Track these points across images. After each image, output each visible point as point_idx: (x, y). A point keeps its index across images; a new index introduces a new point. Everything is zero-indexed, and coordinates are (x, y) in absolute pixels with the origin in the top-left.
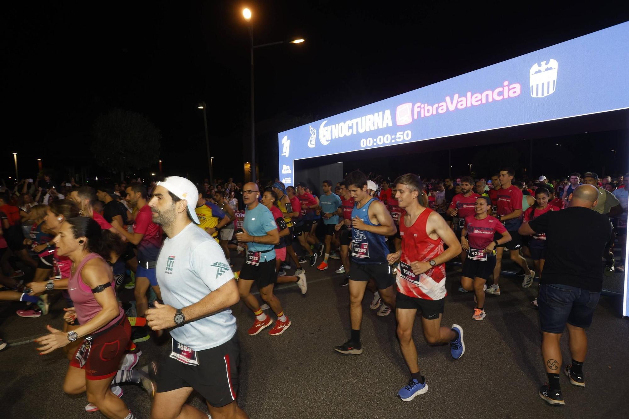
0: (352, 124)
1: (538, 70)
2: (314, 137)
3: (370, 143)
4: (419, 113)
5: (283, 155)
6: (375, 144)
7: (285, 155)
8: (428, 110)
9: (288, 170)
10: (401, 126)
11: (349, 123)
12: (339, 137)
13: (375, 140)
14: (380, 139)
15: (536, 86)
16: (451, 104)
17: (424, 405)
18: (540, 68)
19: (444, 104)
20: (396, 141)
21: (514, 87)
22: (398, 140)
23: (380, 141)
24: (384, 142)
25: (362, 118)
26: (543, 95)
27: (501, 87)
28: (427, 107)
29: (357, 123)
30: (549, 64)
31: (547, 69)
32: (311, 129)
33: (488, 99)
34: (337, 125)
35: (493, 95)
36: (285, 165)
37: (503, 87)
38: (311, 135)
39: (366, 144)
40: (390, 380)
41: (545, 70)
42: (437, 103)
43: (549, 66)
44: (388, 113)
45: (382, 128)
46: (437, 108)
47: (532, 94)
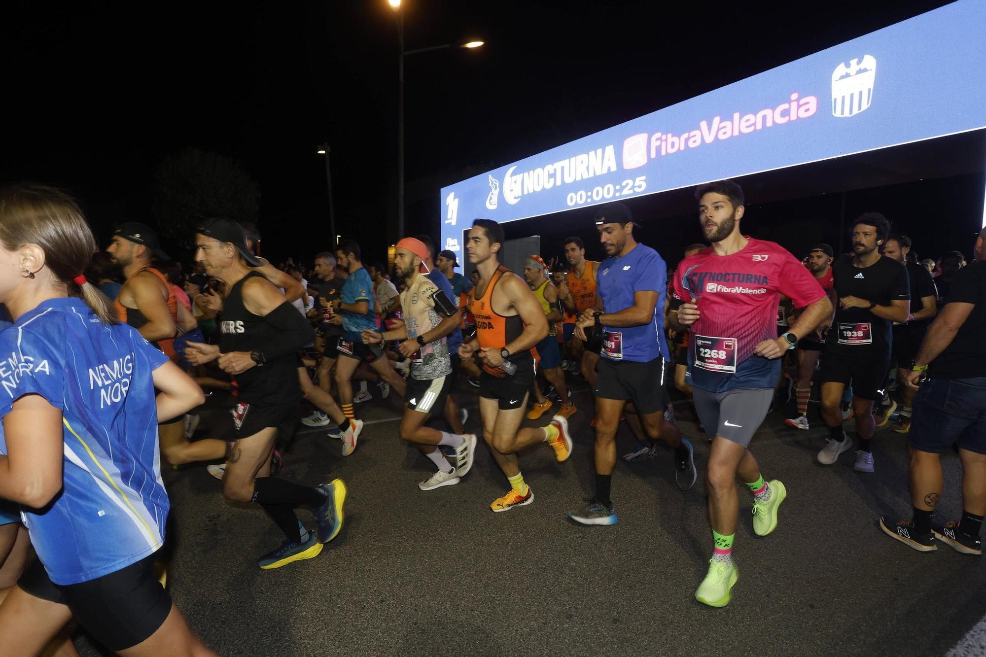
0: (555, 170)
1: (844, 74)
2: (495, 193)
3: (581, 199)
4: (658, 149)
5: (447, 222)
6: (589, 200)
7: (451, 223)
8: (673, 144)
9: (456, 244)
10: (630, 170)
11: (550, 168)
12: (534, 190)
13: (589, 194)
14: (598, 192)
15: (841, 100)
16: (708, 133)
18: (848, 71)
19: (697, 133)
20: (621, 195)
21: (807, 101)
22: (624, 193)
23: (597, 196)
24: (603, 196)
25: (570, 160)
26: (851, 111)
27: (787, 103)
28: (671, 139)
29: (563, 168)
30: (863, 62)
31: (860, 71)
32: (491, 180)
33: (765, 123)
34: (531, 172)
35: (773, 116)
36: (450, 237)
37: (789, 102)
38: (492, 189)
39: (576, 201)
41: (855, 73)
42: (686, 132)
43: (863, 66)
44: (610, 150)
45: (602, 175)
46: (687, 140)
47: (835, 113)
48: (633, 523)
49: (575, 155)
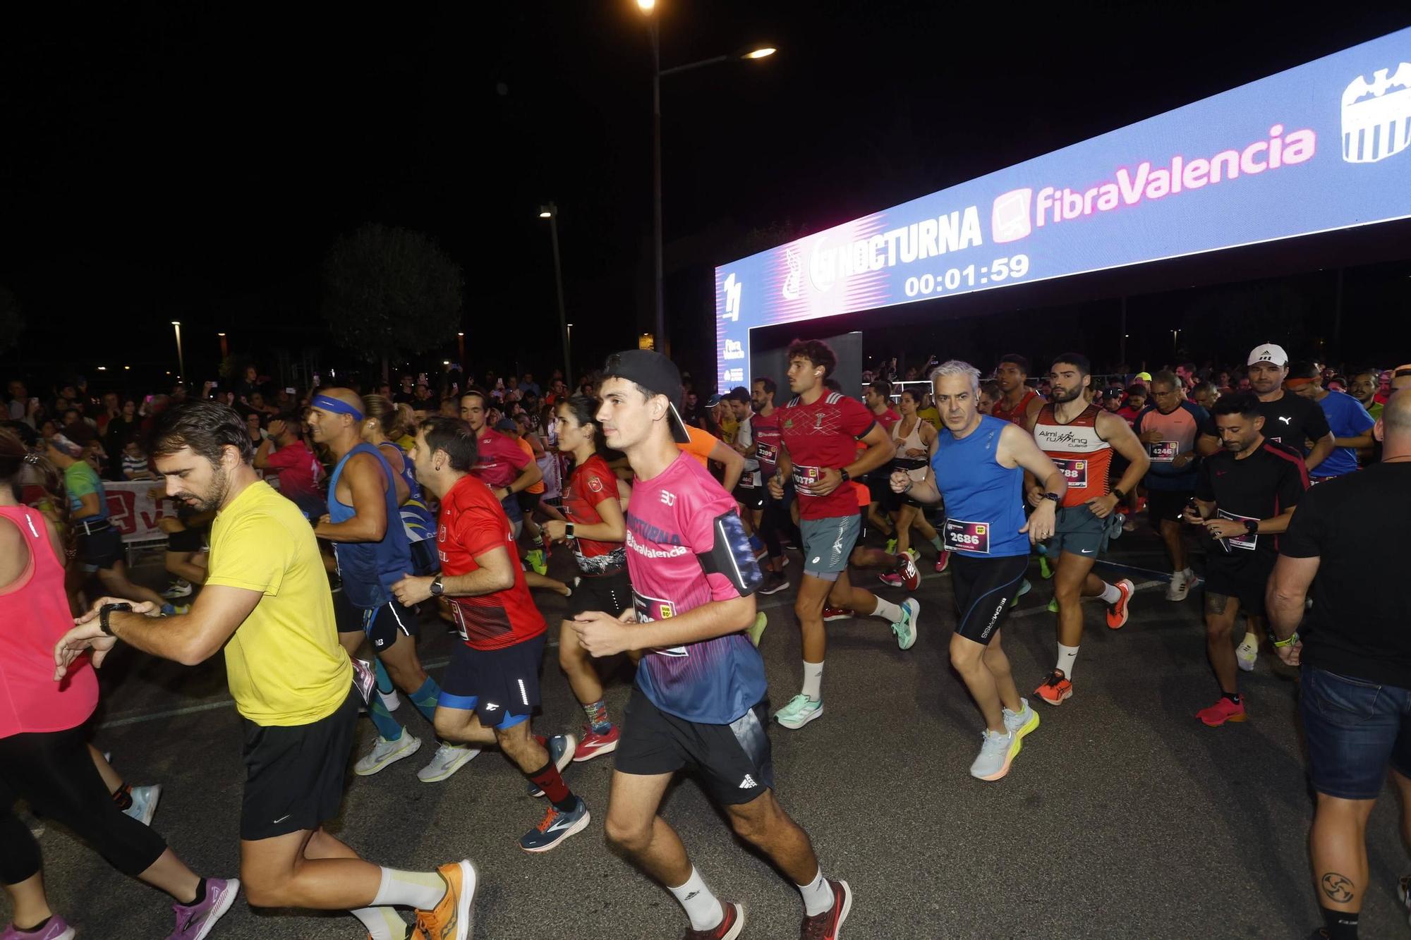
0: (886, 242)
1: (1364, 94)
2: (796, 276)
3: (927, 287)
4: (1049, 212)
5: (725, 316)
6: (939, 289)
7: (731, 318)
8: (1073, 206)
9: (737, 351)
11: (878, 240)
12: (854, 272)
13: (939, 279)
14: (953, 277)
15: (1358, 135)
16: (1130, 189)
17: (1046, 889)
18: (1371, 88)
19: (1112, 188)
20: (990, 281)
21: (1300, 138)
22: (995, 278)
23: (953, 281)
24: (961, 284)
25: (910, 228)
26: (1375, 154)
27: (1262, 140)
28: (1068, 197)
29: (898, 240)
30: (1396, 74)
31: (1392, 89)
32: (790, 257)
33: (1227, 171)
34: (850, 246)
35: (1240, 162)
36: (730, 339)
37: (1268, 139)
38: (790, 270)
39: (919, 289)
40: (967, 829)
41: (1383, 92)
42: (1094, 188)
43: (1396, 80)
44: (972, 213)
45: (959, 251)
46: (1095, 200)
47: (1347, 155)
48: (1024, 831)
49: (918, 221)
